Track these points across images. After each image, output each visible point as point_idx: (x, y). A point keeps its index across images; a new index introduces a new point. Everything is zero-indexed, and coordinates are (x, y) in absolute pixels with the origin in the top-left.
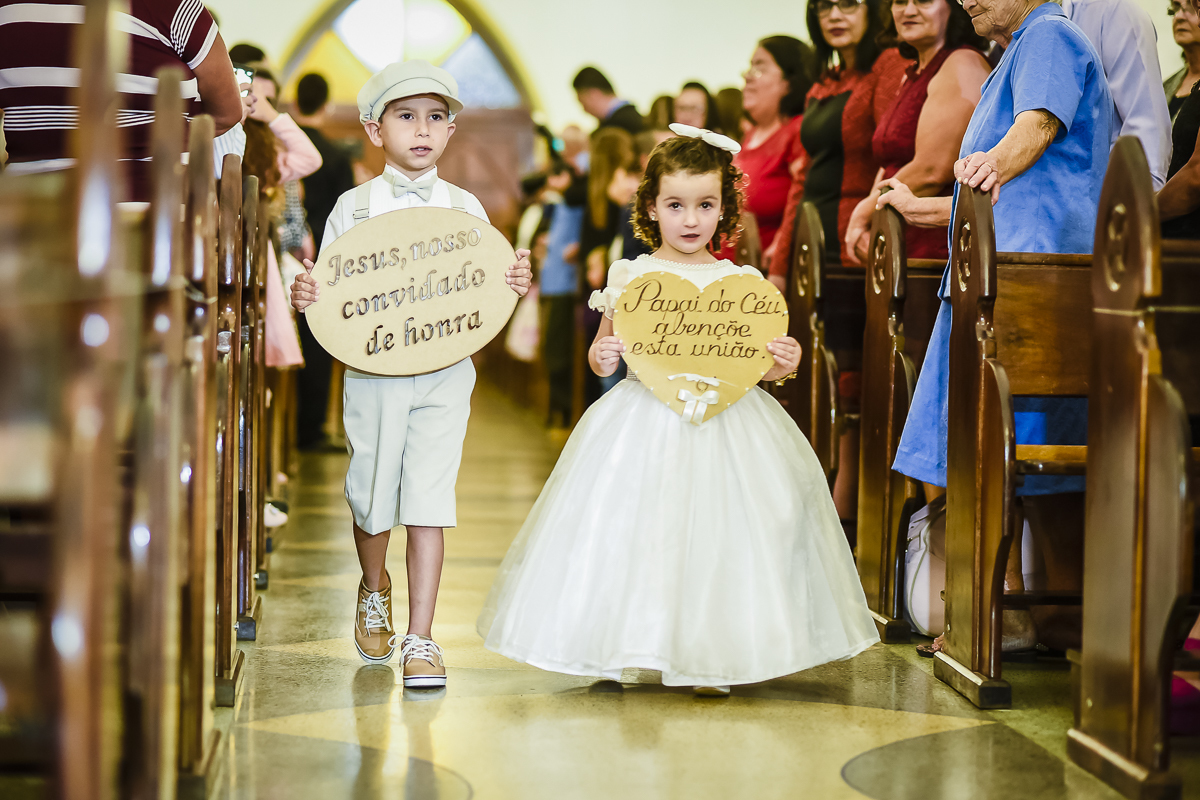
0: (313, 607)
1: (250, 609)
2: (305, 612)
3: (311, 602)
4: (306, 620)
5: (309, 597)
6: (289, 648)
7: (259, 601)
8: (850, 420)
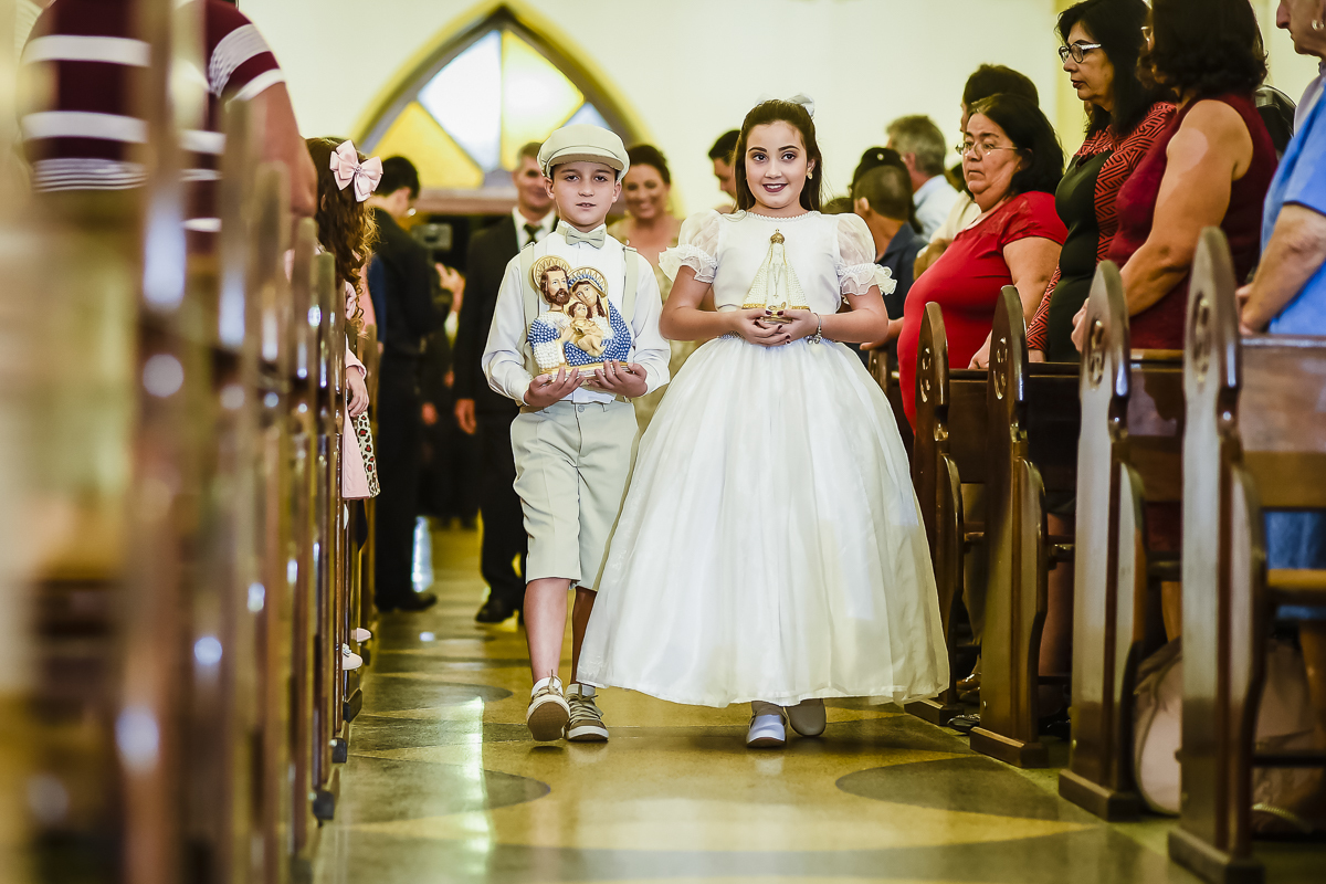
0: (402, 781)
1: (326, 781)
2: (392, 788)
3: (400, 776)
4: (394, 796)
5: (397, 771)
6: (375, 828)
7: (337, 774)
8: (1061, 550)
